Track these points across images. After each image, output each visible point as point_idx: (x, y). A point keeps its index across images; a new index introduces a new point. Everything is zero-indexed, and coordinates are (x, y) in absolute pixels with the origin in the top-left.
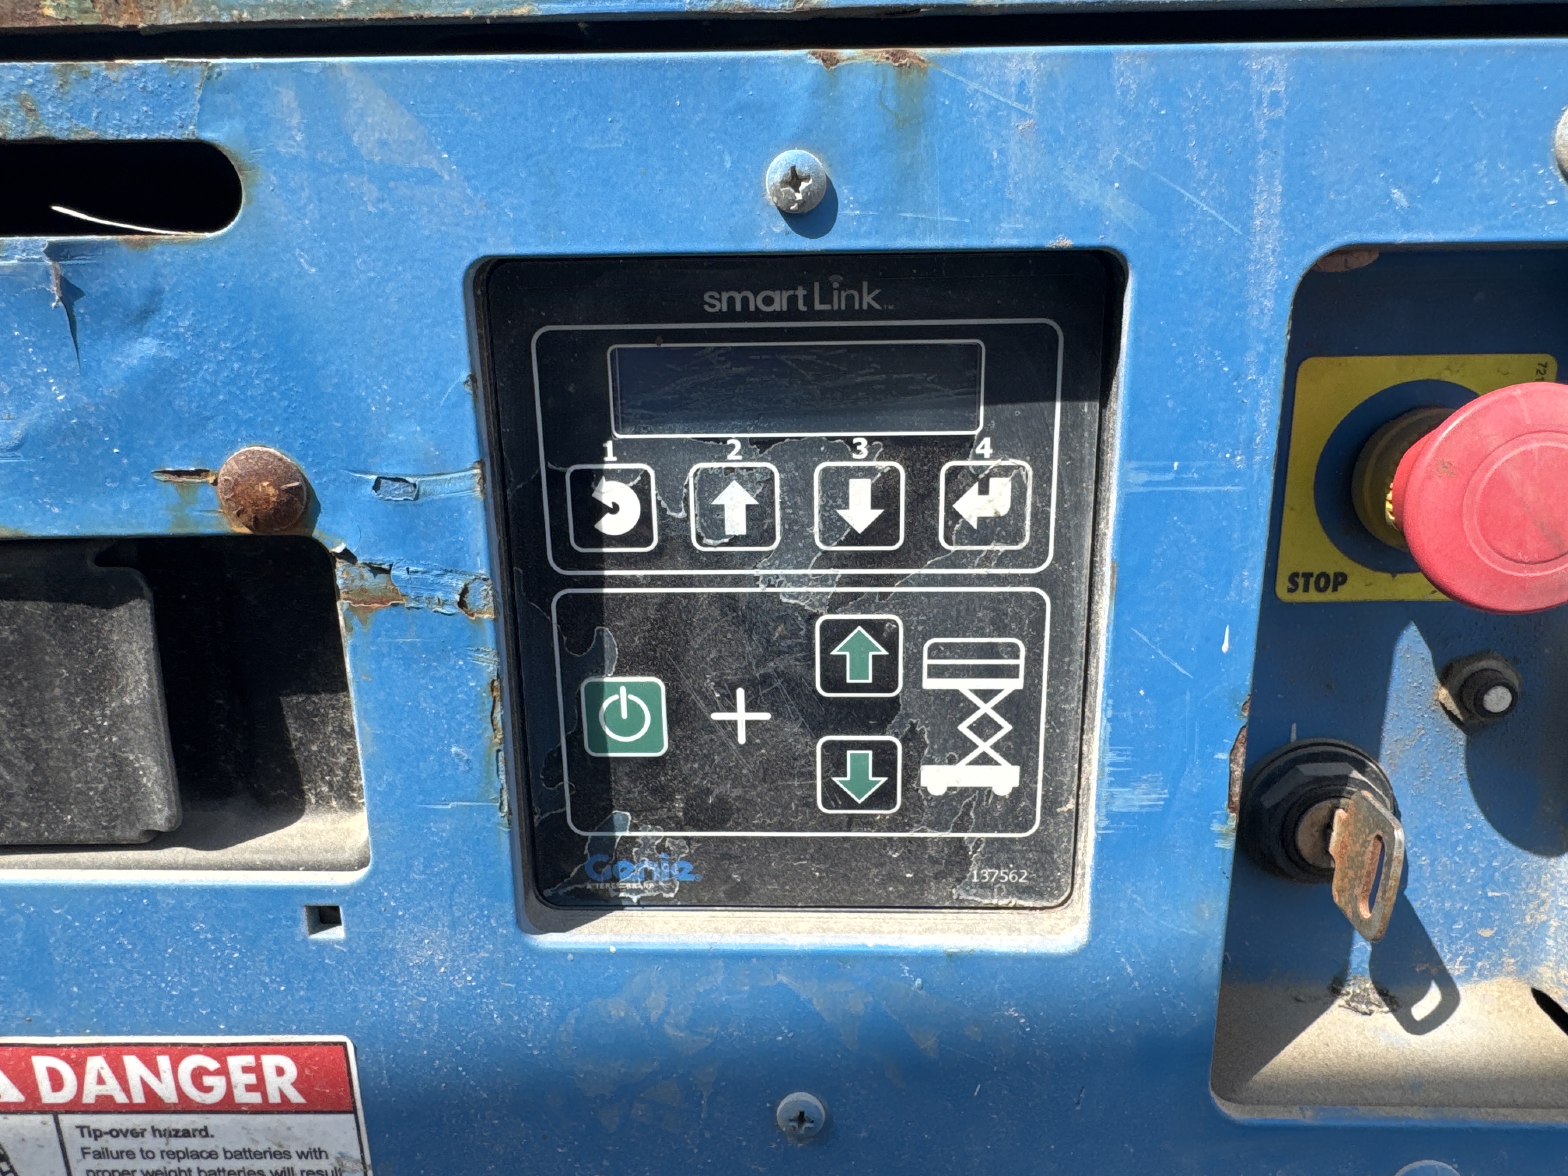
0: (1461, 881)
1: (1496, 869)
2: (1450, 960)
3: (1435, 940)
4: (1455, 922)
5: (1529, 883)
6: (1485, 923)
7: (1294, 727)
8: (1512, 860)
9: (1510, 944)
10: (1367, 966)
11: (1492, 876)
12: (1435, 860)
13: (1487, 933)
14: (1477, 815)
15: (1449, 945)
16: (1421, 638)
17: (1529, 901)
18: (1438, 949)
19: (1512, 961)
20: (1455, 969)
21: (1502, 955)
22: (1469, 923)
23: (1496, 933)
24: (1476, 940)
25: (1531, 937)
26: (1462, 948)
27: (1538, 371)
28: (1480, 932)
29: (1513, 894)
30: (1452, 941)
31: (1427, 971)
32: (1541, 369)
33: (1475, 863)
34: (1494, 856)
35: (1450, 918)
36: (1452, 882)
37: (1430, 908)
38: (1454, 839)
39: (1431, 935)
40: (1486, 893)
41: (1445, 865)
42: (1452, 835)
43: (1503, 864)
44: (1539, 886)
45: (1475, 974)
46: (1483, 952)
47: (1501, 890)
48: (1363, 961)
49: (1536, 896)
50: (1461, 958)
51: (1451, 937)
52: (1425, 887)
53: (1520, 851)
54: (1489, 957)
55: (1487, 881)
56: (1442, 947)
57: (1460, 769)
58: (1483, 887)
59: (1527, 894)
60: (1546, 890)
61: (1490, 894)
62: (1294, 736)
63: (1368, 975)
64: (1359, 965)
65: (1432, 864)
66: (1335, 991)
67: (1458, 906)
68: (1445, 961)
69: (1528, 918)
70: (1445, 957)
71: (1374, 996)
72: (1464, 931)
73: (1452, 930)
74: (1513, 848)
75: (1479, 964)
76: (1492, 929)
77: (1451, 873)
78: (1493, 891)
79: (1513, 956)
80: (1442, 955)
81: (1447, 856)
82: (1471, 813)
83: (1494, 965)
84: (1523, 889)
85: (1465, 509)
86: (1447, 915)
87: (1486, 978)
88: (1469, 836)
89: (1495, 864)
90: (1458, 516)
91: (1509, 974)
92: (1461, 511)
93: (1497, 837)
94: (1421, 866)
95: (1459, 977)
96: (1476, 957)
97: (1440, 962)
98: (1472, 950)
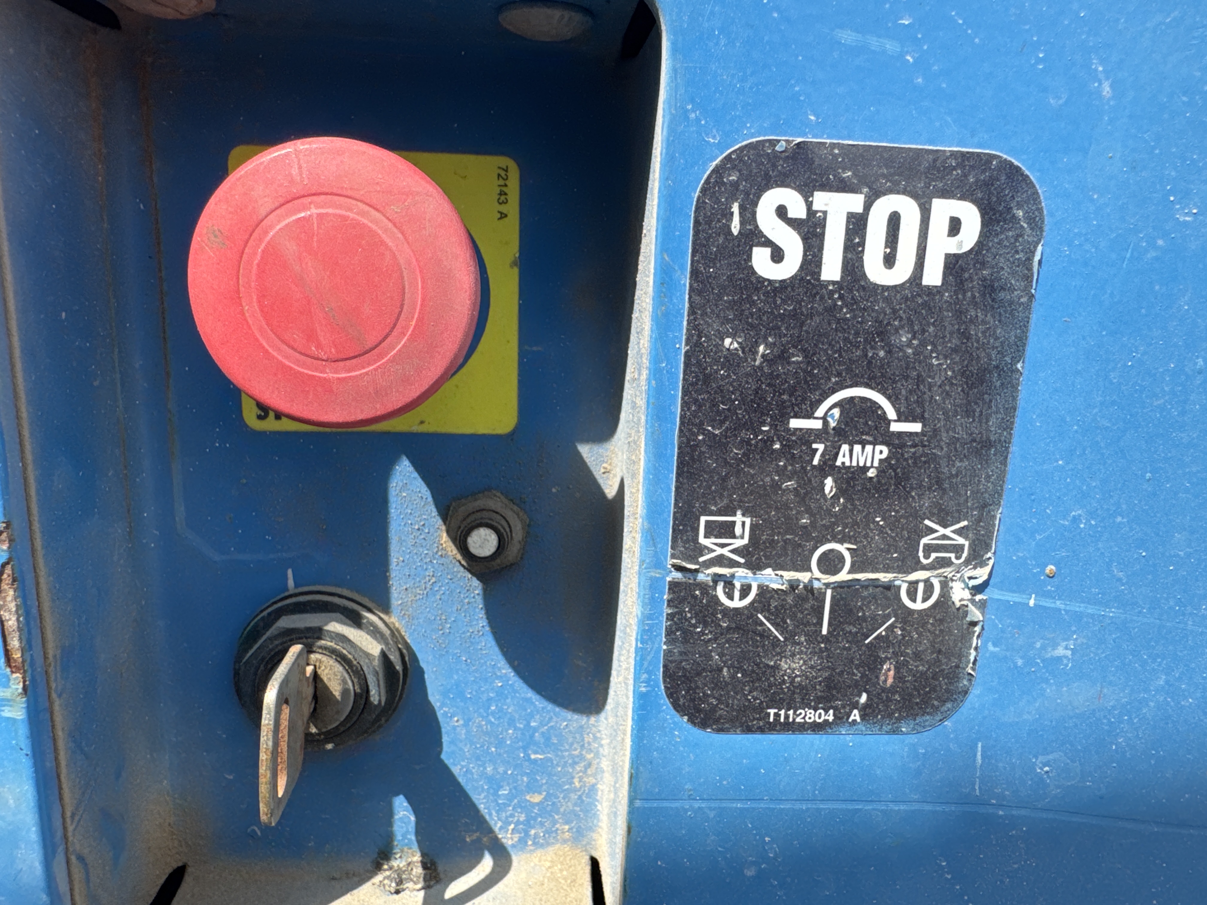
0: (500, 743)
1: (535, 730)
2: (501, 828)
3: (481, 807)
4: (500, 787)
5: (571, 745)
6: (532, 788)
7: (290, 572)
8: (551, 719)
9: (562, 810)
10: (413, 838)
11: (532, 736)
12: (469, 720)
13: (537, 798)
14: (507, 671)
15: (497, 812)
16: (416, 475)
17: (575, 763)
18: (487, 817)
19: (567, 827)
20: (508, 838)
21: (555, 822)
22: (515, 788)
23: (545, 799)
24: (525, 807)
25: (583, 801)
26: (512, 816)
27: (499, 175)
28: (528, 798)
29: (557, 756)
30: (501, 808)
31: (479, 840)
32: (503, 173)
33: (512, 723)
34: (531, 716)
35: (495, 783)
36: (490, 743)
37: (472, 774)
38: (484, 697)
39: (476, 802)
40: (529, 755)
41: (480, 726)
42: (483, 692)
43: (542, 724)
44: (582, 746)
45: (530, 843)
46: (535, 819)
47: (543, 753)
48: (407, 832)
49: (581, 757)
50: (512, 826)
51: (498, 805)
52: (461, 749)
53: (557, 709)
54: (542, 824)
55: (529, 743)
56: (490, 814)
57: (481, 622)
58: (525, 749)
59: (572, 757)
60: (590, 751)
61: (533, 757)
62: (291, 583)
63: (415, 847)
64: (404, 836)
65: (466, 725)
66: (378, 867)
67: (501, 770)
68: (496, 829)
69: (576, 781)
70: (496, 826)
71: (418, 870)
72: (510, 797)
73: (499, 796)
74: (550, 706)
75: (533, 832)
76: (540, 793)
77: (487, 733)
78: (536, 753)
79: (567, 823)
80: (492, 823)
81: (480, 715)
82: (500, 669)
83: (548, 832)
84: (566, 750)
85: (242, 289)
86: (490, 779)
87: (542, 846)
88: (501, 694)
89: (533, 724)
90: (235, 297)
91: (565, 841)
92: (238, 292)
93: (530, 694)
94: (454, 728)
95: (513, 846)
96: (529, 823)
97: (490, 831)
98: (522, 818)
